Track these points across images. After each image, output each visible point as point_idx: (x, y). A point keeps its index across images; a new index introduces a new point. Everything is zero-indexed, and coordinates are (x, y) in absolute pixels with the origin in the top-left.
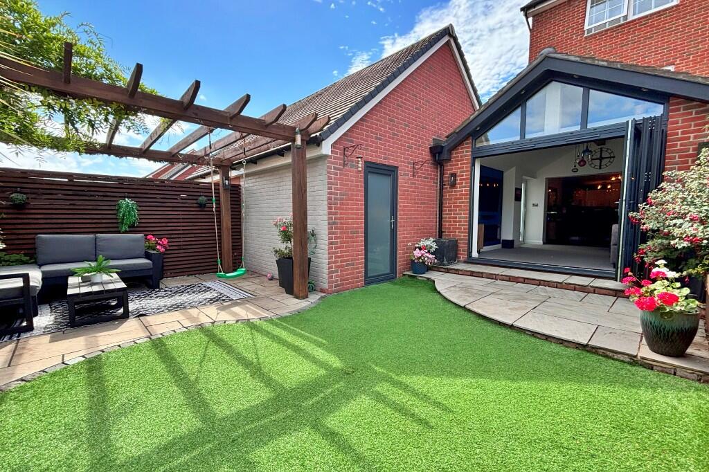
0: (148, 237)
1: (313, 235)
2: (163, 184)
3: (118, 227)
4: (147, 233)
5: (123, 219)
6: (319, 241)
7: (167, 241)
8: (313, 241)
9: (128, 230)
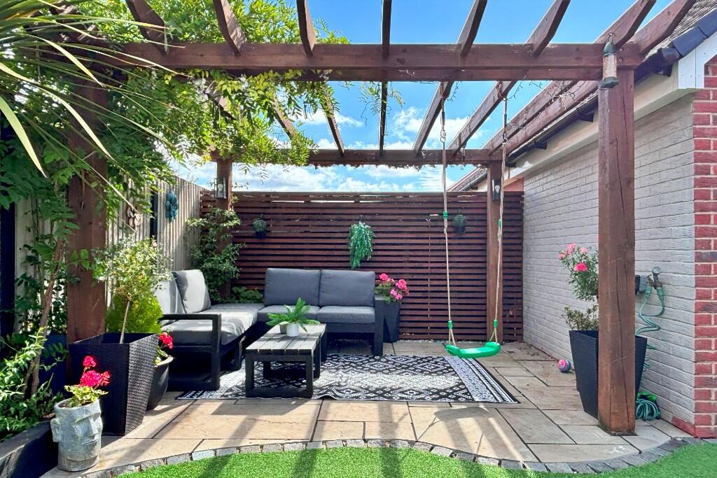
0: (381, 277)
1: (656, 284)
2: (407, 200)
3: (349, 261)
4: (379, 271)
5: (355, 250)
6: (671, 301)
7: (405, 283)
8: (656, 298)
9: (359, 265)
